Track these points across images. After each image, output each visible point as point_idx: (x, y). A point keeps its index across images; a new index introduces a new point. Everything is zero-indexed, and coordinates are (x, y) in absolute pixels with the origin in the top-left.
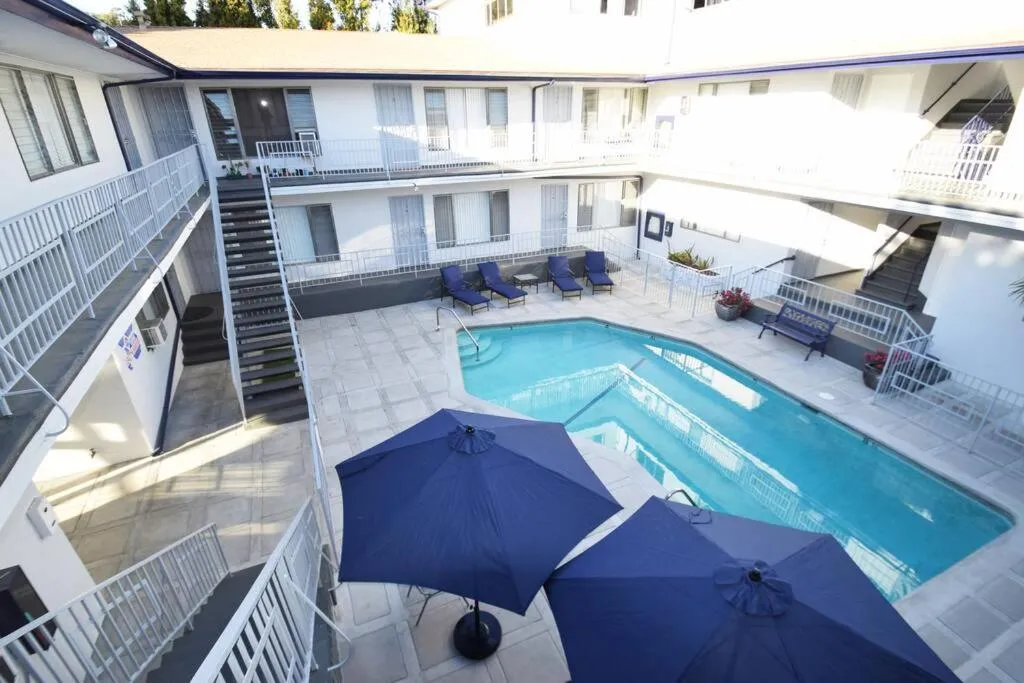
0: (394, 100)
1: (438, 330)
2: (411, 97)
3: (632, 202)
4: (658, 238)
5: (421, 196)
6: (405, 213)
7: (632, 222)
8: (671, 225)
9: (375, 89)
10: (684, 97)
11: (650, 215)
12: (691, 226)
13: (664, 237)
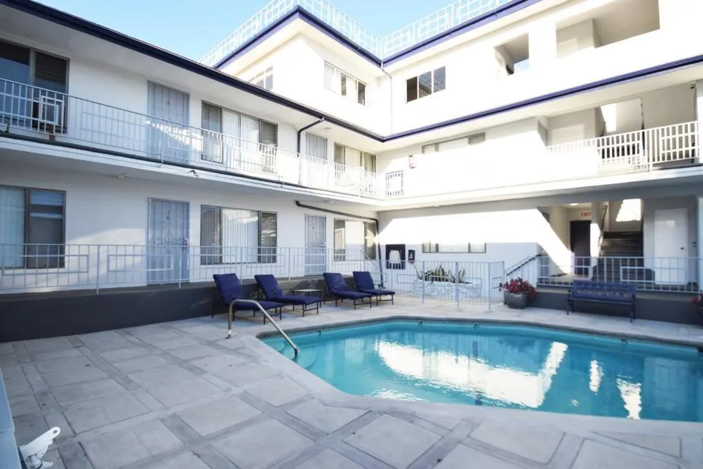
0: (169, 103)
1: (229, 337)
2: (188, 107)
3: (373, 240)
4: (401, 266)
5: (188, 204)
6: (164, 219)
7: (373, 257)
8: (412, 252)
9: (149, 87)
10: (411, 156)
11: (389, 248)
12: (433, 249)
13: (407, 264)
